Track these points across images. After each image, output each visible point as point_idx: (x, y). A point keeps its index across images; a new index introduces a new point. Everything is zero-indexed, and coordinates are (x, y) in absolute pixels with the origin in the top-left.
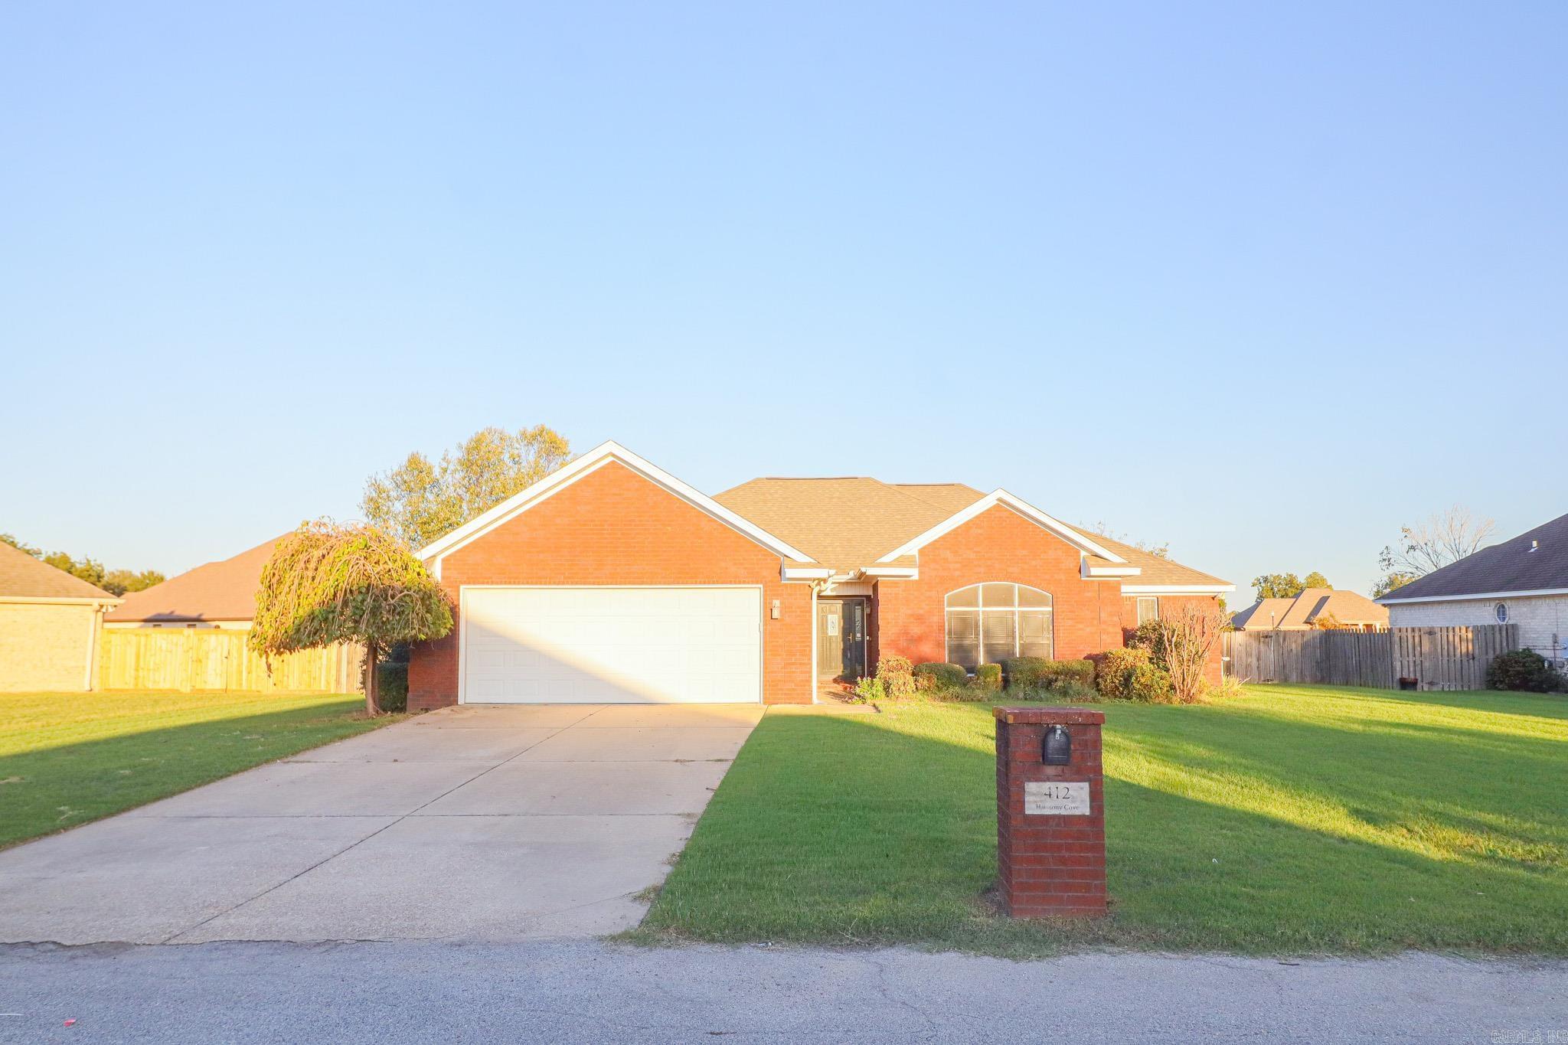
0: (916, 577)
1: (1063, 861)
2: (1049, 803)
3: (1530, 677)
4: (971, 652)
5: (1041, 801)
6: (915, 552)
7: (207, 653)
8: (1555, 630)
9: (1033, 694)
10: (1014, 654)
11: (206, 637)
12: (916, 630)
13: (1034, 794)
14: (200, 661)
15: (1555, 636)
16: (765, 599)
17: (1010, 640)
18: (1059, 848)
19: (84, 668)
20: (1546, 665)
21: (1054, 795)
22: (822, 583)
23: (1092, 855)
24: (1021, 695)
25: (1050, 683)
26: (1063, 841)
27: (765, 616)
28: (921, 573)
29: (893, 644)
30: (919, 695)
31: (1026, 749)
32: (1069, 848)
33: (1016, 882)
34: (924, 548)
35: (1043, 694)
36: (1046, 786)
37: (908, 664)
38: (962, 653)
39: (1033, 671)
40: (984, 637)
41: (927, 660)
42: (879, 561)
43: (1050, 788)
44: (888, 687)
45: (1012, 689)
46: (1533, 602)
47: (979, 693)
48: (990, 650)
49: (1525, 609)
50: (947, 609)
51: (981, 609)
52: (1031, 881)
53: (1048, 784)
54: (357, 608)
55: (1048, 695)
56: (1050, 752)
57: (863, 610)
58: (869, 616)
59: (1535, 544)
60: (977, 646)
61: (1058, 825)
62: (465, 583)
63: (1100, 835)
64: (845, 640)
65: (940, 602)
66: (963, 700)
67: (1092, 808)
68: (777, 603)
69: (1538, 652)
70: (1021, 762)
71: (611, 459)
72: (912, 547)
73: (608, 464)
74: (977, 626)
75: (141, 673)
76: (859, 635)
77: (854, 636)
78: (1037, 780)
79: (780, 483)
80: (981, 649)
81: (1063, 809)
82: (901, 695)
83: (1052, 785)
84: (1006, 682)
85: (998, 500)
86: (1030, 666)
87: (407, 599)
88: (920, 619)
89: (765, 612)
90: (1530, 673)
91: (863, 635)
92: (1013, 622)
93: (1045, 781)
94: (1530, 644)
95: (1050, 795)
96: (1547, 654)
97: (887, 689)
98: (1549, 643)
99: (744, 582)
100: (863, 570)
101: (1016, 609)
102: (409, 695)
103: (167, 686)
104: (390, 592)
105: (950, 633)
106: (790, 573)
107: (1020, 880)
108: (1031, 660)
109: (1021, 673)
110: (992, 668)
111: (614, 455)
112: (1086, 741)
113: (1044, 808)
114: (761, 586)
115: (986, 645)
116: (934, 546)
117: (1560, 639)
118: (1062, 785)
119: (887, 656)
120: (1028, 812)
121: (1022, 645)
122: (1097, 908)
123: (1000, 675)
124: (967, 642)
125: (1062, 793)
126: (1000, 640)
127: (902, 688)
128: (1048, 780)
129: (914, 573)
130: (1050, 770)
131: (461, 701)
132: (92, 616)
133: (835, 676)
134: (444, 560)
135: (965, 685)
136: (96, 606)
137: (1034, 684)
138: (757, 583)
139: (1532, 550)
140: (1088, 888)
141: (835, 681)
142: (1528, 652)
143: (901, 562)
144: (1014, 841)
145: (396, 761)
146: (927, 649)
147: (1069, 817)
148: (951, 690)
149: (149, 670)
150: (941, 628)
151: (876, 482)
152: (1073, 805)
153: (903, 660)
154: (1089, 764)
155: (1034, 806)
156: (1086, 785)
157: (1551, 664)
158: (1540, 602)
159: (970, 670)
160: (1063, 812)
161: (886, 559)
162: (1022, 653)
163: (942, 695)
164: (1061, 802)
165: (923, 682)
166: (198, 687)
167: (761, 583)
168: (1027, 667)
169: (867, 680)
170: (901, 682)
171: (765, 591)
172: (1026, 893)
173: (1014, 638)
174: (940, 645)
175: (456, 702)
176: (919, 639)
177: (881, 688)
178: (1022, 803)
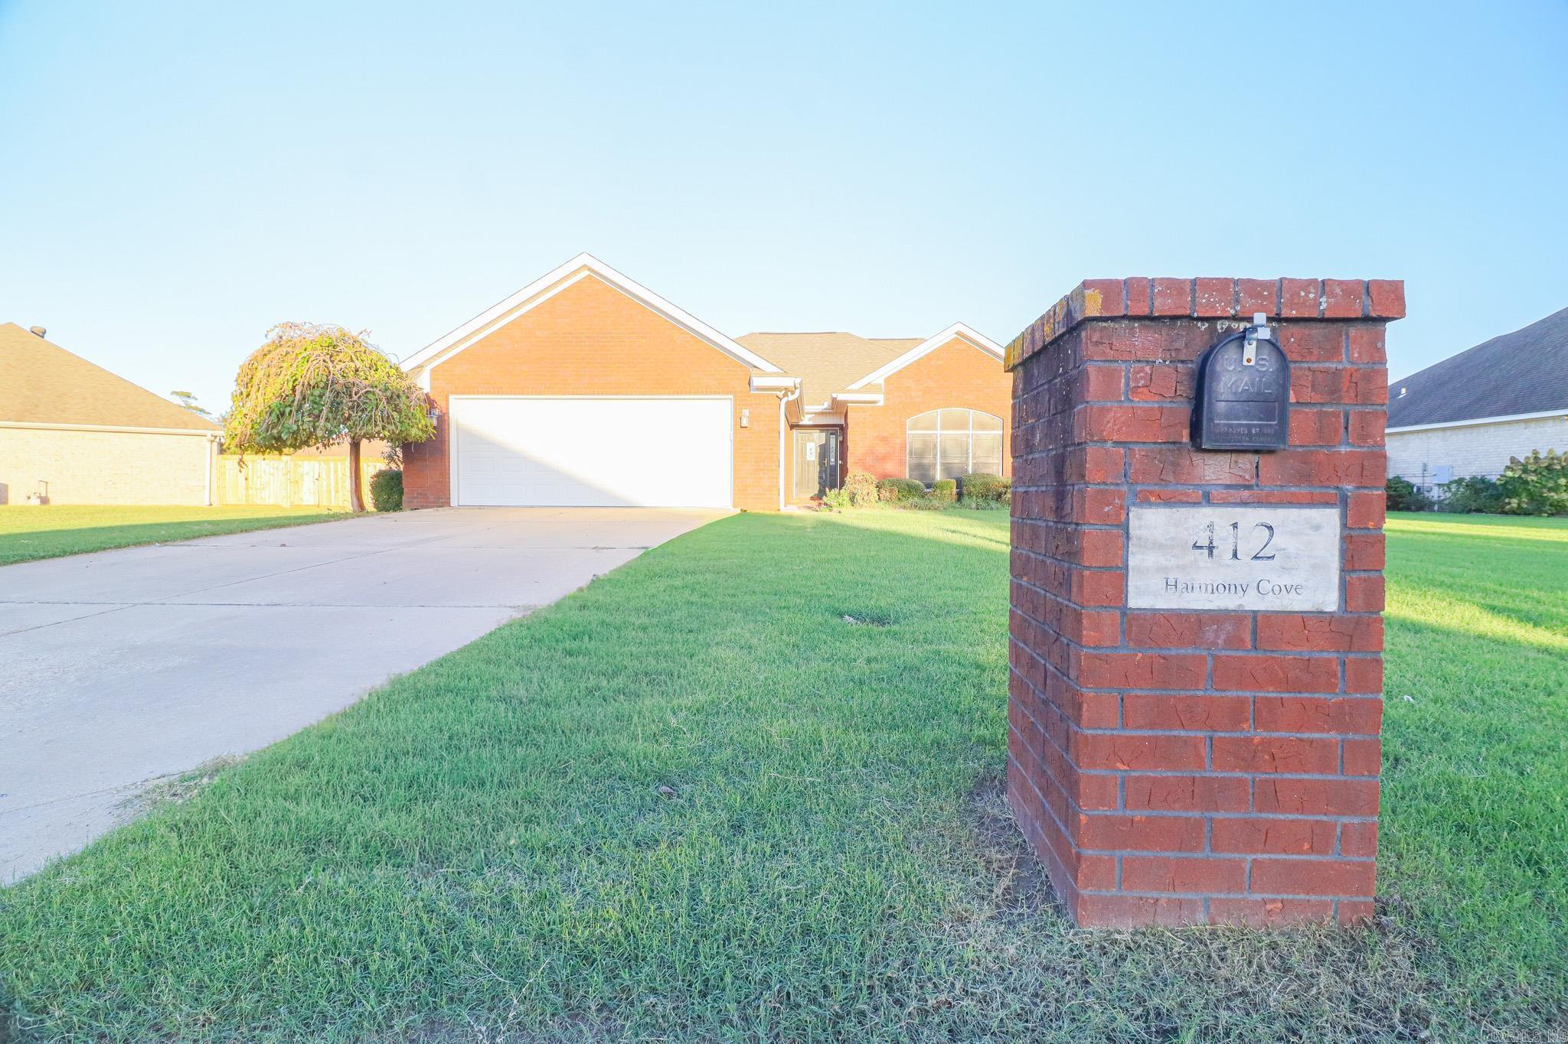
0: (881, 403)
1: (1246, 755)
2: (1207, 572)
3: (1400, 500)
4: (928, 470)
5: (1182, 568)
6: (881, 381)
7: (302, 475)
8: (1425, 461)
9: (984, 505)
10: (966, 471)
11: (300, 463)
12: (881, 450)
13: (1159, 546)
14: (297, 482)
15: (1425, 465)
16: (735, 409)
17: (964, 460)
18: (1236, 713)
19: (204, 486)
20: (1415, 490)
21: (1224, 550)
22: (789, 393)
23: (1339, 737)
24: (974, 505)
25: (1000, 496)
26: (1248, 694)
27: (735, 425)
28: (886, 400)
29: (861, 463)
30: (881, 504)
31: (1139, 402)
32: (1266, 714)
33: (1091, 818)
34: (889, 377)
35: (993, 504)
36: (1198, 520)
37: (874, 479)
38: (922, 470)
39: (986, 485)
40: (941, 456)
41: (891, 476)
42: (849, 388)
43: (1211, 527)
44: (854, 497)
45: (966, 500)
46: (1406, 437)
47: (936, 503)
48: (947, 469)
49: (1398, 444)
50: (908, 432)
51: (939, 432)
52: (1140, 815)
53: (1205, 515)
54: (315, 403)
55: (999, 505)
56: (1221, 406)
57: (837, 440)
58: (842, 443)
59: (1404, 391)
60: (935, 465)
61: (1234, 641)
62: (453, 393)
63: (1369, 674)
64: (821, 464)
65: (903, 426)
66: (921, 509)
67: (1345, 587)
68: (746, 412)
69: (1406, 479)
70: (1117, 443)
71: (586, 273)
72: (878, 377)
73: (585, 278)
74: (935, 447)
75: (250, 492)
76: (833, 460)
77: (829, 461)
78: (1169, 502)
79: (771, 336)
80: (938, 467)
81: (1252, 593)
82: (865, 504)
83: (1218, 517)
84: (960, 495)
85: (956, 333)
86: (982, 480)
87: (370, 396)
88: (884, 440)
89: (735, 421)
90: (1400, 496)
91: (836, 461)
92: (968, 444)
93: (1196, 504)
94: (1399, 473)
95: (1211, 549)
96: (1416, 481)
97: (852, 499)
98: (1419, 471)
99: (715, 393)
100: (834, 396)
101: (971, 432)
102: (404, 498)
103: (272, 501)
104: (355, 389)
105: (911, 453)
106: (757, 382)
107: (1102, 811)
108: (983, 476)
109: (974, 486)
110: (947, 482)
111: (590, 270)
112: (1337, 373)
113: (1189, 588)
114: (731, 397)
115: (943, 464)
116: (899, 374)
117: (1430, 466)
118: (1251, 517)
119: (854, 471)
120: (1137, 600)
121: (974, 464)
122: (1344, 898)
123: (955, 490)
124: (926, 461)
125: (1252, 540)
126: (955, 460)
127: (866, 498)
128: (1207, 500)
129: (880, 398)
130: (1215, 470)
131: (454, 502)
132: (208, 445)
133: (812, 495)
134: (433, 371)
135: (923, 497)
136: (209, 437)
137: (985, 496)
138: (727, 393)
139: (1401, 396)
140: (1319, 839)
141: (812, 498)
142: (1398, 479)
143: (869, 388)
144: (1088, 692)
145: (284, 545)
146: (890, 467)
147: (1268, 616)
148: (910, 500)
149: (256, 489)
150: (903, 447)
151: (852, 336)
152: (1286, 580)
153: (868, 476)
154: (1343, 449)
155: (1157, 582)
156: (1330, 519)
157: (1419, 489)
158: (1412, 437)
159: (928, 486)
160: (1252, 602)
161: (854, 387)
162: (974, 470)
163: (902, 504)
164: (1246, 571)
165: (885, 494)
166: (296, 503)
167: (731, 393)
168: (979, 482)
169: (835, 491)
170: (865, 492)
171: (735, 401)
172: (1127, 853)
173: (967, 458)
174: (902, 463)
175: (448, 504)
176: (884, 458)
177: (847, 499)
178: (1120, 575)
